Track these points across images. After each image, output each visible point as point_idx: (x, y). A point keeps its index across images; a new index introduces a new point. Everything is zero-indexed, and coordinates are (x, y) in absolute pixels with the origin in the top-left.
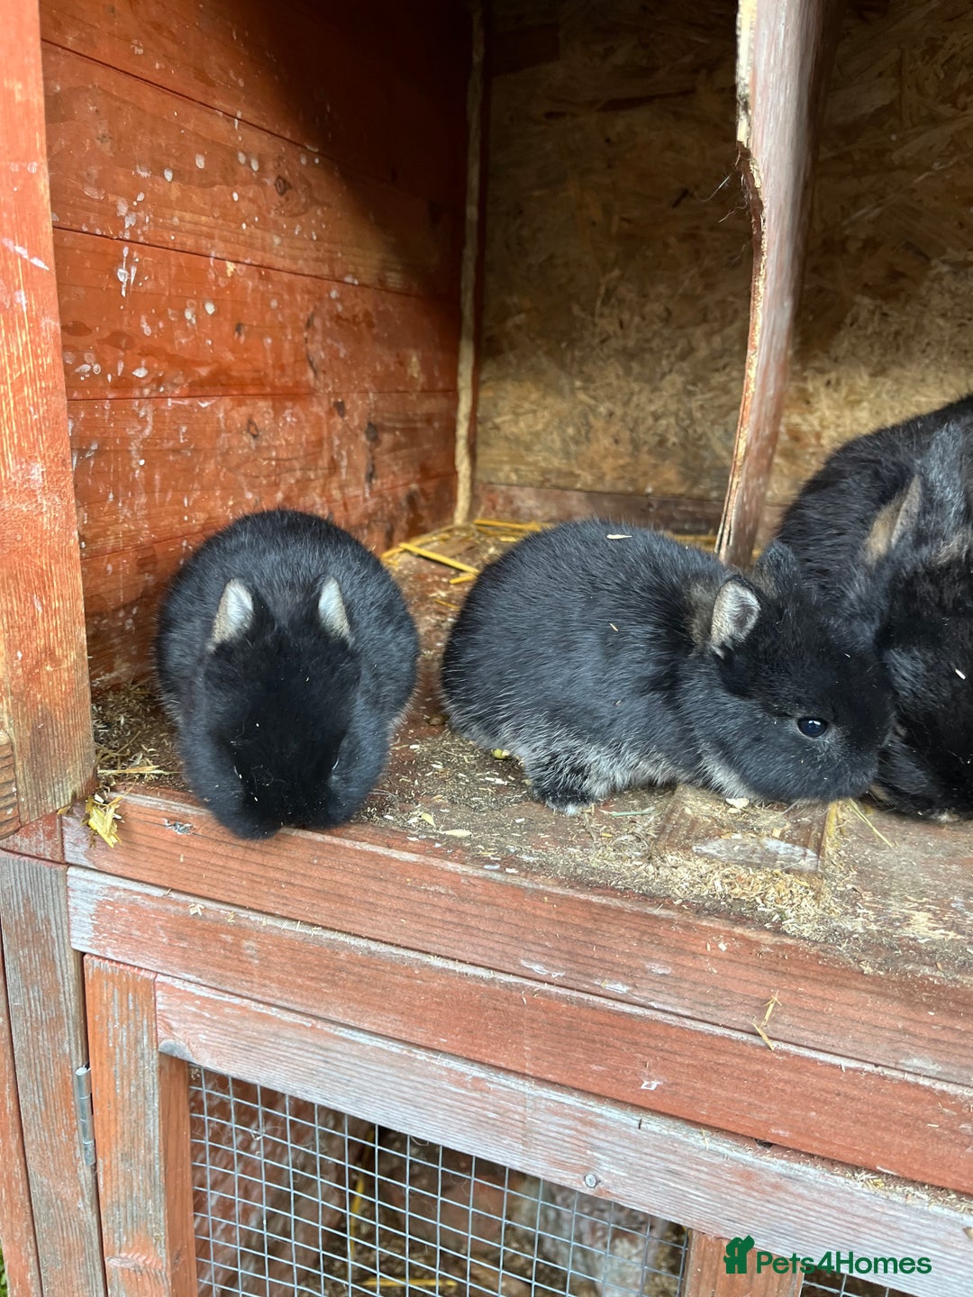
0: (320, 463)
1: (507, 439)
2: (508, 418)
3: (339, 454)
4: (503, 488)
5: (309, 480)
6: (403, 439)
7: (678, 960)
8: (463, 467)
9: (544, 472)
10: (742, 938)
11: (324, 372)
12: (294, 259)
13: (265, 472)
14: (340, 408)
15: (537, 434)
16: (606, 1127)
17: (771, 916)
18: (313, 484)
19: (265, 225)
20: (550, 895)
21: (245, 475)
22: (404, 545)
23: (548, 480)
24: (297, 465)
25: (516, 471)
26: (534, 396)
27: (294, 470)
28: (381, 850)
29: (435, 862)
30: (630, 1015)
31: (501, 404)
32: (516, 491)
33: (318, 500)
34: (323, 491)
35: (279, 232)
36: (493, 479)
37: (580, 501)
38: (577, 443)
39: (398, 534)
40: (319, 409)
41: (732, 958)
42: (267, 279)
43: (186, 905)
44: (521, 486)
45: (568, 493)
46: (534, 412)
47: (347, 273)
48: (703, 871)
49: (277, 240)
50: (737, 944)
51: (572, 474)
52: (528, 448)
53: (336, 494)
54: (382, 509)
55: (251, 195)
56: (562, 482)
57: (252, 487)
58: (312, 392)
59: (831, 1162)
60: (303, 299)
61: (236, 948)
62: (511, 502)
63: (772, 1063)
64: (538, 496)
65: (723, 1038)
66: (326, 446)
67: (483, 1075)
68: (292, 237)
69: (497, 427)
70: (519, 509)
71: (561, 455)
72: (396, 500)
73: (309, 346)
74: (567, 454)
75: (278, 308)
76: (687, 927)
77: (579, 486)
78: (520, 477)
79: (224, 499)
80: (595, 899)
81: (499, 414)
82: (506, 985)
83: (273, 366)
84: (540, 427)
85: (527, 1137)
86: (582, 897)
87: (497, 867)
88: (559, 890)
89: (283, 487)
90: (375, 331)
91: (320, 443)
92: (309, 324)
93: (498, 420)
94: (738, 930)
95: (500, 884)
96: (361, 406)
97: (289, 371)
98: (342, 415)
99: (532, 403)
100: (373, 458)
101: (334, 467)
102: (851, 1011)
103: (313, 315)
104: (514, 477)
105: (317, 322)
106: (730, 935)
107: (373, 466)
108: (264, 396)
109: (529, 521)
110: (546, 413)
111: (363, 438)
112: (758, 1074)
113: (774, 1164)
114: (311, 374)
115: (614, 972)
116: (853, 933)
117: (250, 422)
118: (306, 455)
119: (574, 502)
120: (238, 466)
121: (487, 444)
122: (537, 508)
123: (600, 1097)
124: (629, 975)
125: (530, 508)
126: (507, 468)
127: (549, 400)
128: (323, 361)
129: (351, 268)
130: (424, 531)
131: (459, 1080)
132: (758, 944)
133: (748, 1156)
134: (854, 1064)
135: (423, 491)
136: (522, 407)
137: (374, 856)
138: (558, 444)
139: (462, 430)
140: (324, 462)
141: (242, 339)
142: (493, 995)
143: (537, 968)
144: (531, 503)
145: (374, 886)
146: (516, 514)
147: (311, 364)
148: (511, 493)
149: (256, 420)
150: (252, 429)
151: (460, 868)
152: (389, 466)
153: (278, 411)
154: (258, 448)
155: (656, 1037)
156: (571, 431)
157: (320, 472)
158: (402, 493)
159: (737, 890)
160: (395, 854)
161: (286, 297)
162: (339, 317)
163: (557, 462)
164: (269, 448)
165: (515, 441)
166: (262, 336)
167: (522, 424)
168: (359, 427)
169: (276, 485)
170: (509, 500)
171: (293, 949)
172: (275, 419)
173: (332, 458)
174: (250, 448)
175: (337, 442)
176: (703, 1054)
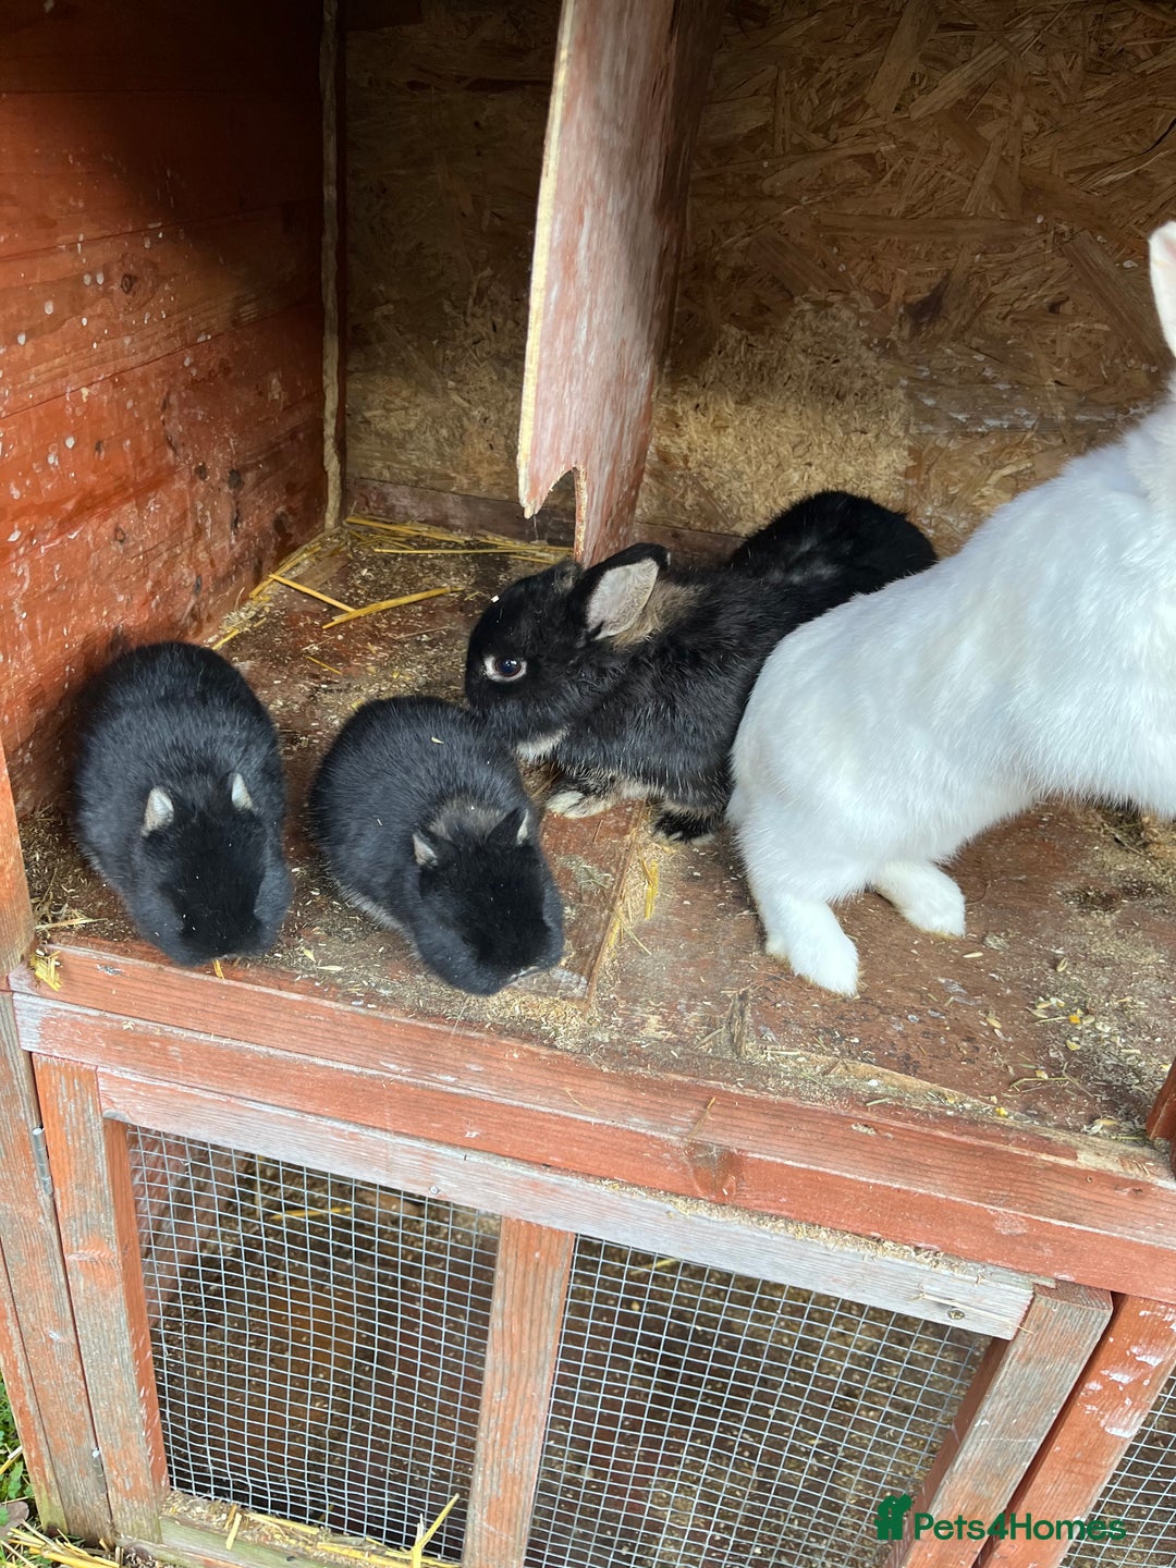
0: (186, 535)
1: (378, 434)
2: (378, 412)
3: (204, 517)
4: (376, 484)
5: (177, 555)
6: (267, 469)
7: (488, 1063)
8: (332, 465)
9: (418, 472)
10: (527, 1051)
11: (183, 445)
12: (146, 349)
13: (135, 569)
14: (201, 472)
15: (410, 433)
16: (443, 1160)
17: (549, 1033)
18: (180, 558)
19: (116, 331)
20: (399, 1023)
21: (116, 581)
22: (273, 576)
23: (422, 480)
24: (163, 548)
25: (389, 468)
26: (405, 393)
27: (161, 554)
28: (273, 992)
29: (315, 1000)
30: (457, 1094)
31: (370, 397)
32: (389, 489)
33: (185, 571)
34: (190, 559)
35: (128, 329)
36: (364, 475)
37: (456, 503)
38: (451, 445)
39: (267, 563)
40: (180, 484)
41: (522, 1062)
42: (122, 383)
43: (119, 1022)
44: (397, 484)
45: (444, 495)
46: (406, 409)
47: (199, 335)
48: (508, 999)
49: (127, 341)
50: (526, 1055)
51: (447, 477)
52: (402, 446)
53: (202, 556)
54: (248, 549)
55: (99, 311)
56: (437, 484)
57: (123, 590)
58: (172, 470)
59: (587, 1175)
60: (157, 384)
61: (163, 1051)
62: (385, 500)
63: (549, 1121)
64: (413, 495)
65: (518, 1107)
66: (190, 515)
67: (357, 1130)
68: (142, 328)
69: (367, 422)
70: (394, 506)
71: (435, 456)
72: (263, 533)
73: (167, 427)
74: (441, 456)
75: (134, 406)
76: (493, 1044)
77: (454, 489)
78: (393, 474)
79: (99, 612)
80: (430, 1026)
81: (369, 408)
82: (371, 1076)
83: (134, 466)
84: (412, 425)
85: (389, 1166)
86: (422, 1025)
87: (361, 1003)
88: (406, 1021)
89: (151, 575)
90: (231, 376)
91: (184, 515)
92: (166, 405)
93: (368, 414)
94: (526, 1046)
95: (364, 1016)
96: (219, 461)
97: (149, 462)
98: (203, 478)
99: (403, 399)
100: (237, 503)
101: (199, 531)
102: (596, 1093)
103: (168, 394)
104: (386, 474)
105: (173, 399)
106: (520, 1049)
107: (237, 511)
108: (128, 499)
109: (404, 523)
110: (419, 411)
111: (226, 489)
112: (541, 1127)
113: (551, 1178)
114: (170, 453)
115: (445, 1069)
116: (601, 1043)
117: (117, 530)
118: (171, 534)
119: (450, 505)
120: (110, 575)
121: (358, 439)
122: (413, 507)
123: (439, 1142)
124: (455, 1071)
125: (405, 507)
126: (379, 465)
127: (421, 399)
128: (181, 435)
129: (203, 326)
130: (294, 548)
131: (340, 1134)
132: (538, 1054)
133: (535, 1174)
134: (599, 1121)
135: (289, 509)
136: (392, 402)
137: (269, 996)
138: (432, 445)
139: (330, 430)
140: (189, 532)
141: (103, 454)
142: (363, 1082)
143: (392, 1066)
144: (406, 502)
145: (270, 1014)
146: (390, 514)
147: (170, 443)
148: (385, 490)
149: (121, 526)
150: (120, 536)
151: (334, 1005)
152: (254, 503)
153: (141, 506)
154: (126, 551)
155: (475, 1107)
156: (444, 432)
157: (185, 544)
158: (268, 523)
159: (530, 1013)
160: (285, 994)
161: (141, 391)
162: (194, 381)
163: (432, 463)
164: (135, 546)
165: (386, 437)
166: (121, 441)
167: (393, 421)
168: (222, 480)
169: (145, 576)
170: (383, 497)
171: (210, 1053)
172: (140, 516)
173: (197, 524)
174: (118, 554)
175: (200, 506)
176: (506, 1117)
